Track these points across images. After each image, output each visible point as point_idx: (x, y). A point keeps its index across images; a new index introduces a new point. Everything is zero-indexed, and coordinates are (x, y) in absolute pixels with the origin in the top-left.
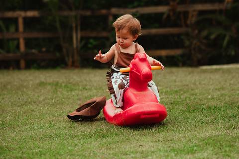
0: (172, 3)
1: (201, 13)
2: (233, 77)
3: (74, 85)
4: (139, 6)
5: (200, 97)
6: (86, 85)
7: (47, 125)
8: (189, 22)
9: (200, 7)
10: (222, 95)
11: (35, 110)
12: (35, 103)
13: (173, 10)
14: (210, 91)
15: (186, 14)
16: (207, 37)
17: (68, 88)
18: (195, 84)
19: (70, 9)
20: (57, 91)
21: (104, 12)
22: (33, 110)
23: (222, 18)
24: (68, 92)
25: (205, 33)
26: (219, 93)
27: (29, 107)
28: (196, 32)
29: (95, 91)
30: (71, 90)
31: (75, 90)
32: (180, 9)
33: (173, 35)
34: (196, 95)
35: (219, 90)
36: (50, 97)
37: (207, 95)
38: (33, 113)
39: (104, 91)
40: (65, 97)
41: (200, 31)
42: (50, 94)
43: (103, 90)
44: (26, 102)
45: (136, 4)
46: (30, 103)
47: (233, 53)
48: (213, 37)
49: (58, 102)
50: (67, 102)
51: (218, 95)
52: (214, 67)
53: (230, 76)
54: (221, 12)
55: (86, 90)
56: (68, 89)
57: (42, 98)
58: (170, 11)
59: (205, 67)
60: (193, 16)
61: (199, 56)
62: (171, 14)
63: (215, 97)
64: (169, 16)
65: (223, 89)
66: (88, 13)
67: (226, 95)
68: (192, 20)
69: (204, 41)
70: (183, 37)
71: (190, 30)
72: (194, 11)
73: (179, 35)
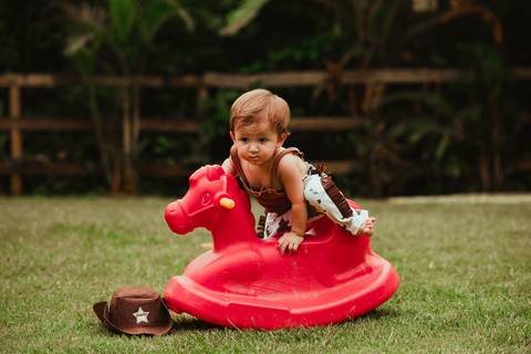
0: (331, 66)
1: (392, 88)
2: (470, 222)
3: (129, 232)
4: (264, 70)
5: (413, 265)
6: (156, 233)
7: (72, 323)
8: (365, 107)
9: (388, 76)
10: (458, 263)
11: (44, 286)
12: (43, 269)
13: (334, 81)
14: (430, 253)
15: (360, 89)
16: (402, 139)
17: (116, 237)
18: (392, 236)
19: (119, 72)
20: (92, 245)
21: (189, 80)
22: (40, 287)
23: (434, 100)
24: (116, 248)
25: (398, 130)
26: (450, 257)
27: (29, 278)
28: (381, 127)
29: (176, 247)
30: (124, 243)
31: (132, 242)
32: (349, 78)
33: (332, 133)
34: (400, 260)
35: (448, 250)
36: (75, 257)
37: (424, 260)
38: (40, 293)
39: (197, 247)
40: (111, 257)
41: (389, 126)
42: (78, 251)
43: (194, 245)
44: (23, 268)
45: (257, 66)
46: (32, 270)
47: (456, 172)
48: (415, 138)
49: (96, 269)
50: (116, 271)
51: (449, 262)
52: (421, 200)
53: (463, 221)
54: (432, 86)
55: (157, 243)
56: (118, 241)
57: (59, 260)
58: (326, 81)
59: (401, 201)
60: (374, 94)
61: (386, 177)
62: (330, 88)
63: (444, 265)
64: (324, 93)
65: (457, 248)
66: (156, 82)
67: (467, 263)
68: (373, 101)
69: (397, 147)
70: (353, 137)
71: (367, 123)
72: (378, 83)
73: (344, 133)
